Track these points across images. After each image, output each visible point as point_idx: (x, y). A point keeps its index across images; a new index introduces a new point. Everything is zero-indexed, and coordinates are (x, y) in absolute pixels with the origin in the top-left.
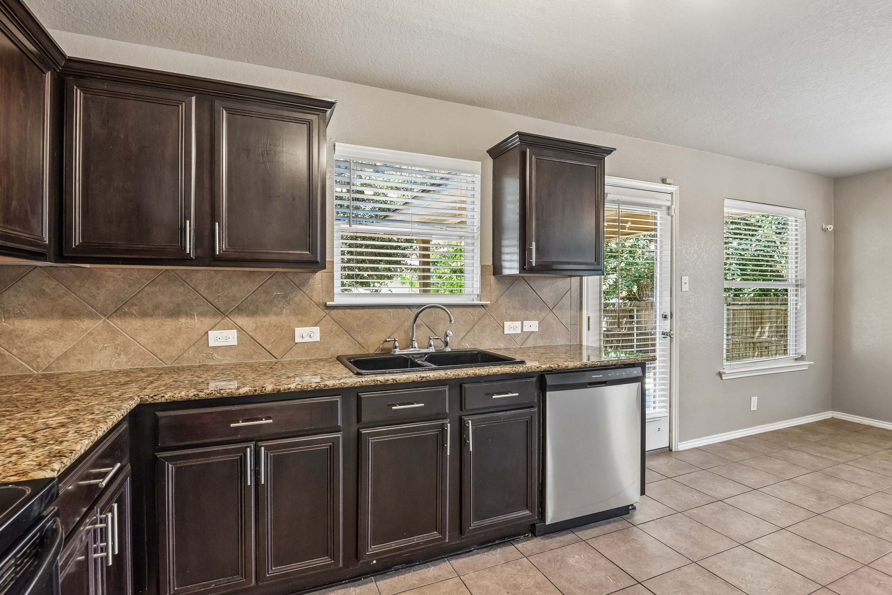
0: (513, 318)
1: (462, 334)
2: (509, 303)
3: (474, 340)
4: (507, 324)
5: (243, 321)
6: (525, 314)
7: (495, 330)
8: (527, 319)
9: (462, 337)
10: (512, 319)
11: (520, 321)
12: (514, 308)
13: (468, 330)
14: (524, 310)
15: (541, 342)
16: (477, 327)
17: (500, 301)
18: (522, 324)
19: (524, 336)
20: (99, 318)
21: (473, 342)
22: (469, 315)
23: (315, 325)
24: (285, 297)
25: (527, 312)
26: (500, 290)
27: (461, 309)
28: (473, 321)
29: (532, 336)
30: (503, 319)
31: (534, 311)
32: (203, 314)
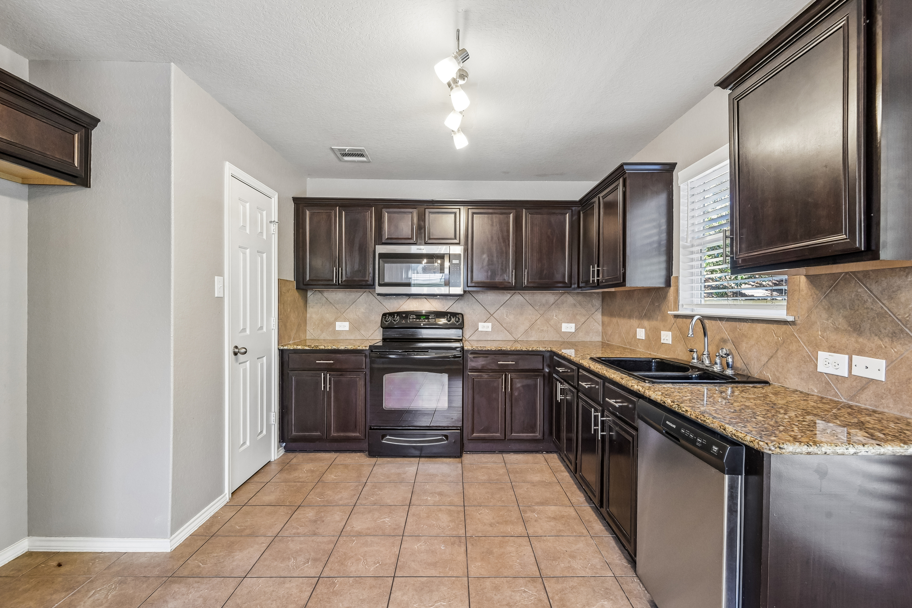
0: (834, 347)
1: (764, 359)
2: (827, 320)
3: (778, 370)
4: (822, 355)
5: (646, 323)
6: (857, 342)
7: (805, 362)
8: (861, 352)
9: (763, 363)
10: (833, 349)
11: (847, 354)
12: (837, 329)
13: (771, 355)
14: (855, 335)
15: (891, 406)
16: (780, 354)
17: (813, 317)
18: (850, 360)
19: (854, 384)
20: (616, 318)
21: (776, 373)
22: (773, 335)
23: (670, 330)
24: (659, 306)
25: (861, 340)
26: (813, 298)
27: (765, 326)
28: (776, 342)
29: (872, 388)
30: (817, 347)
31: (876, 338)
32: (636, 318)
